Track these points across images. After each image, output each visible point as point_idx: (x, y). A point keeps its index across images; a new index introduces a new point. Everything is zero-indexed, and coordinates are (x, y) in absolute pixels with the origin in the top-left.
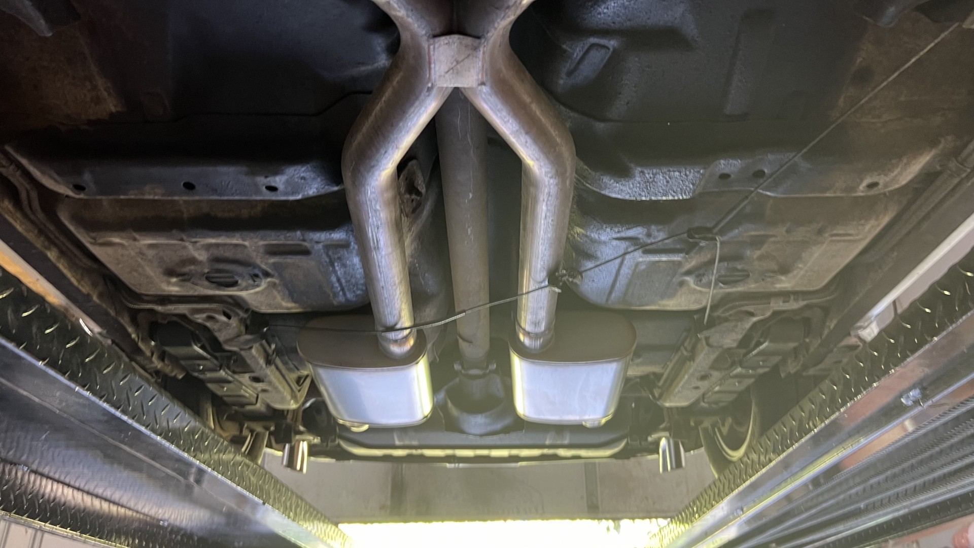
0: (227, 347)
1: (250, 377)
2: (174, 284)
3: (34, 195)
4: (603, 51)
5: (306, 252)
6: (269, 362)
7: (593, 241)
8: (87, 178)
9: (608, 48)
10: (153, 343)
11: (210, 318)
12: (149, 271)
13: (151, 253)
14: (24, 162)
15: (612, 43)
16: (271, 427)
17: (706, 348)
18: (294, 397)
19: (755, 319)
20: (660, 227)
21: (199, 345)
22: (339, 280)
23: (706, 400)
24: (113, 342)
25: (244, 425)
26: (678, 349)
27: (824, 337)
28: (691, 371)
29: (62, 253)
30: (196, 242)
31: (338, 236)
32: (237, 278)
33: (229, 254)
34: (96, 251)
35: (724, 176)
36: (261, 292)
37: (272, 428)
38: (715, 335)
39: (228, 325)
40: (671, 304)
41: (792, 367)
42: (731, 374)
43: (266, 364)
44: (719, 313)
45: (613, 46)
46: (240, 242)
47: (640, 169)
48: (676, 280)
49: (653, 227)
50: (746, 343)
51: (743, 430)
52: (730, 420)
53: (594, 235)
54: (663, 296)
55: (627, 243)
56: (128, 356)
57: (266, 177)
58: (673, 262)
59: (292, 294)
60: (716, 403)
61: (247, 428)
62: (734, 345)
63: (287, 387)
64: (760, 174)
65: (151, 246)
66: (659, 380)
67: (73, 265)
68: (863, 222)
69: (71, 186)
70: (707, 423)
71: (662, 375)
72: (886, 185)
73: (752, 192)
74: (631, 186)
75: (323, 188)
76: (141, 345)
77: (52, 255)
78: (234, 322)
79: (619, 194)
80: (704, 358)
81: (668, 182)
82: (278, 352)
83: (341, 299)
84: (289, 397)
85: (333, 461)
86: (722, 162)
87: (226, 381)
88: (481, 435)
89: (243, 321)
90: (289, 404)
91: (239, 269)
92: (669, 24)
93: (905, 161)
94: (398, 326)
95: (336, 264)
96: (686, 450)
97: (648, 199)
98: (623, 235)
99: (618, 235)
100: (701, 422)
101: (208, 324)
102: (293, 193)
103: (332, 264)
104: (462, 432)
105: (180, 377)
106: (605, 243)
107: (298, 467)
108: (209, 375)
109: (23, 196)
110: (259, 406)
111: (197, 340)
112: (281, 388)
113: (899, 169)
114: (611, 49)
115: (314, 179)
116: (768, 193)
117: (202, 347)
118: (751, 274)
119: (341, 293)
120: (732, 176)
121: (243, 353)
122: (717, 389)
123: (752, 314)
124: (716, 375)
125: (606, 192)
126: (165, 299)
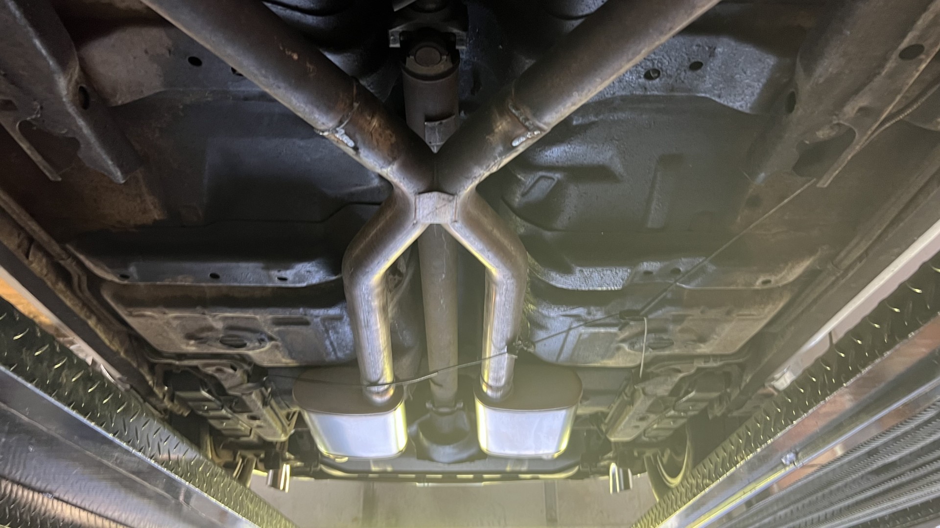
0: (231, 392)
1: (248, 417)
2: (192, 345)
3: (84, 279)
4: (550, 181)
5: (306, 323)
6: (265, 403)
7: (544, 316)
8: (132, 270)
9: (554, 179)
10: (166, 388)
11: (219, 370)
12: (172, 335)
13: (175, 323)
14: (82, 257)
15: (558, 176)
16: (260, 455)
17: (642, 396)
18: (284, 431)
19: (681, 375)
20: (598, 308)
21: (206, 390)
22: (331, 343)
23: (646, 435)
24: (132, 387)
25: (237, 453)
26: (620, 394)
27: (742, 387)
28: (631, 413)
29: (99, 320)
30: (215, 316)
31: (333, 312)
32: (246, 341)
33: (242, 324)
34: (129, 320)
35: (648, 273)
36: (266, 351)
37: (262, 456)
38: (649, 387)
39: (233, 376)
40: (611, 363)
41: (718, 411)
42: (666, 415)
43: (263, 405)
44: (652, 369)
45: (558, 178)
46: (252, 315)
47: (579, 268)
48: (614, 345)
49: (592, 308)
50: (676, 392)
51: (680, 459)
52: (668, 452)
53: (545, 312)
54: (603, 357)
55: (572, 319)
56: (142, 397)
57: (279, 271)
58: (611, 333)
59: (291, 355)
60: (656, 437)
61: (240, 455)
62: (666, 394)
63: (279, 423)
64: (677, 271)
65: (176, 318)
66: (605, 418)
67: (108, 329)
68: (763, 306)
69: (119, 276)
70: (649, 453)
71: (608, 414)
72: (777, 282)
73: (672, 284)
74: (573, 279)
75: (325, 278)
76: (156, 390)
77: (92, 323)
78: (239, 373)
79: (563, 284)
80: (641, 404)
81: (602, 278)
82: (273, 394)
83: (333, 357)
84: (280, 431)
85: (312, 479)
86: (645, 263)
87: (225, 418)
88: (449, 463)
89: (246, 372)
90: (280, 436)
91: (249, 335)
92: (601, 163)
93: (790, 264)
94: (381, 382)
95: (330, 331)
96: (634, 474)
97: (587, 289)
98: (568, 313)
99: (564, 313)
100: (644, 453)
101: (217, 375)
102: (299, 282)
103: (327, 331)
104: (431, 460)
105: (186, 414)
106: (553, 318)
107: (282, 487)
108: (212, 413)
109: (75, 280)
110: (252, 438)
111: (204, 386)
112: (274, 424)
113: (786, 271)
114: (556, 180)
115: (317, 272)
116: (684, 286)
117: (209, 392)
118: (675, 343)
119: (333, 353)
120: (654, 273)
121: (244, 397)
122: (655, 426)
123: (679, 371)
124: (652, 417)
125: (553, 283)
126: (182, 356)
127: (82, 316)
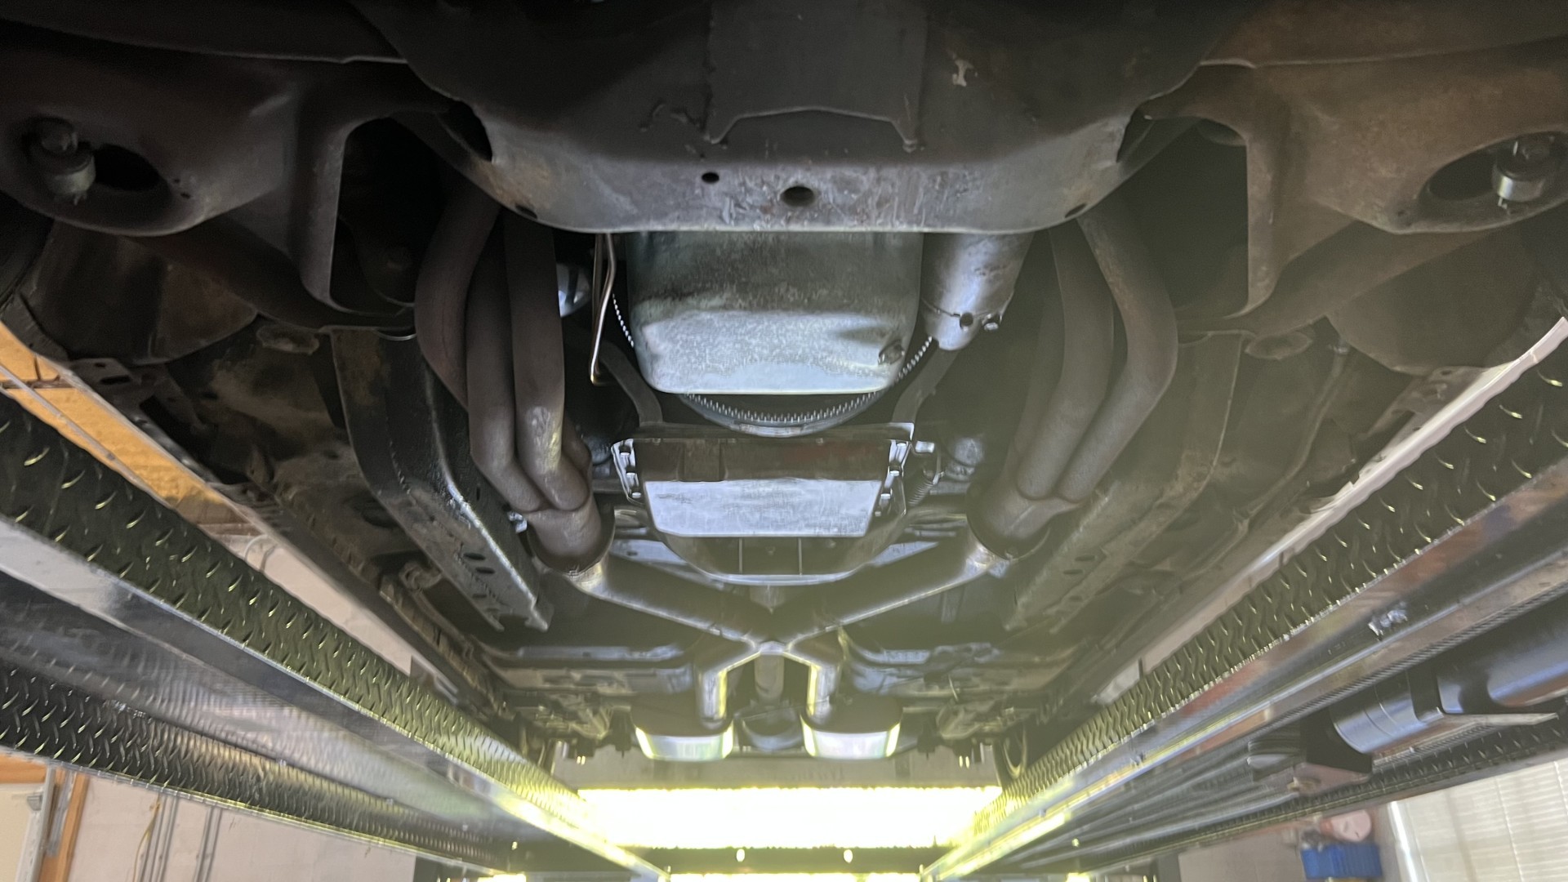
0: (566, 708)
1: (576, 722)
2: (547, 685)
3: (473, 652)
5: (654, 676)
6: (595, 713)
11: (563, 697)
12: (534, 680)
13: (540, 675)
17: (964, 711)
19: (995, 700)
20: (906, 670)
30: (577, 672)
32: (597, 684)
33: (598, 676)
35: (944, 652)
36: (611, 688)
38: (970, 707)
39: (574, 700)
41: (1046, 717)
42: (994, 721)
43: (593, 716)
44: (966, 698)
46: (610, 672)
47: (886, 649)
49: (901, 670)
50: (995, 709)
53: (863, 669)
54: (918, 692)
57: (639, 652)
59: (634, 690)
62: (987, 710)
64: (969, 651)
65: (543, 673)
69: (504, 652)
73: (967, 657)
74: (882, 656)
76: (495, 706)
78: (580, 699)
79: (876, 658)
80: (964, 716)
81: (906, 656)
86: (940, 647)
87: (551, 721)
89: (588, 698)
91: (602, 681)
97: (895, 661)
99: (879, 671)
101: (560, 699)
102: (656, 657)
103: (670, 679)
106: (869, 672)
108: (539, 718)
116: (977, 658)
117: (544, 707)
119: (670, 689)
120: (950, 652)
121: (578, 711)
122: (986, 727)
123: (993, 698)
124: (980, 723)
125: (868, 656)
127: (460, 670)
